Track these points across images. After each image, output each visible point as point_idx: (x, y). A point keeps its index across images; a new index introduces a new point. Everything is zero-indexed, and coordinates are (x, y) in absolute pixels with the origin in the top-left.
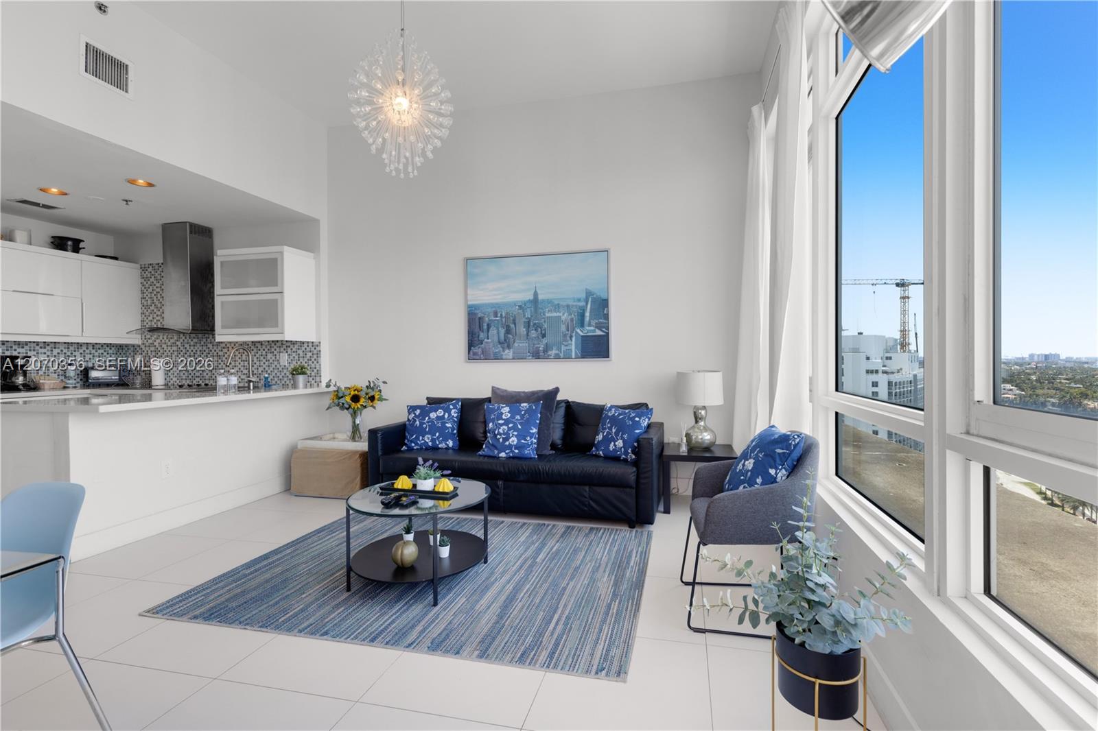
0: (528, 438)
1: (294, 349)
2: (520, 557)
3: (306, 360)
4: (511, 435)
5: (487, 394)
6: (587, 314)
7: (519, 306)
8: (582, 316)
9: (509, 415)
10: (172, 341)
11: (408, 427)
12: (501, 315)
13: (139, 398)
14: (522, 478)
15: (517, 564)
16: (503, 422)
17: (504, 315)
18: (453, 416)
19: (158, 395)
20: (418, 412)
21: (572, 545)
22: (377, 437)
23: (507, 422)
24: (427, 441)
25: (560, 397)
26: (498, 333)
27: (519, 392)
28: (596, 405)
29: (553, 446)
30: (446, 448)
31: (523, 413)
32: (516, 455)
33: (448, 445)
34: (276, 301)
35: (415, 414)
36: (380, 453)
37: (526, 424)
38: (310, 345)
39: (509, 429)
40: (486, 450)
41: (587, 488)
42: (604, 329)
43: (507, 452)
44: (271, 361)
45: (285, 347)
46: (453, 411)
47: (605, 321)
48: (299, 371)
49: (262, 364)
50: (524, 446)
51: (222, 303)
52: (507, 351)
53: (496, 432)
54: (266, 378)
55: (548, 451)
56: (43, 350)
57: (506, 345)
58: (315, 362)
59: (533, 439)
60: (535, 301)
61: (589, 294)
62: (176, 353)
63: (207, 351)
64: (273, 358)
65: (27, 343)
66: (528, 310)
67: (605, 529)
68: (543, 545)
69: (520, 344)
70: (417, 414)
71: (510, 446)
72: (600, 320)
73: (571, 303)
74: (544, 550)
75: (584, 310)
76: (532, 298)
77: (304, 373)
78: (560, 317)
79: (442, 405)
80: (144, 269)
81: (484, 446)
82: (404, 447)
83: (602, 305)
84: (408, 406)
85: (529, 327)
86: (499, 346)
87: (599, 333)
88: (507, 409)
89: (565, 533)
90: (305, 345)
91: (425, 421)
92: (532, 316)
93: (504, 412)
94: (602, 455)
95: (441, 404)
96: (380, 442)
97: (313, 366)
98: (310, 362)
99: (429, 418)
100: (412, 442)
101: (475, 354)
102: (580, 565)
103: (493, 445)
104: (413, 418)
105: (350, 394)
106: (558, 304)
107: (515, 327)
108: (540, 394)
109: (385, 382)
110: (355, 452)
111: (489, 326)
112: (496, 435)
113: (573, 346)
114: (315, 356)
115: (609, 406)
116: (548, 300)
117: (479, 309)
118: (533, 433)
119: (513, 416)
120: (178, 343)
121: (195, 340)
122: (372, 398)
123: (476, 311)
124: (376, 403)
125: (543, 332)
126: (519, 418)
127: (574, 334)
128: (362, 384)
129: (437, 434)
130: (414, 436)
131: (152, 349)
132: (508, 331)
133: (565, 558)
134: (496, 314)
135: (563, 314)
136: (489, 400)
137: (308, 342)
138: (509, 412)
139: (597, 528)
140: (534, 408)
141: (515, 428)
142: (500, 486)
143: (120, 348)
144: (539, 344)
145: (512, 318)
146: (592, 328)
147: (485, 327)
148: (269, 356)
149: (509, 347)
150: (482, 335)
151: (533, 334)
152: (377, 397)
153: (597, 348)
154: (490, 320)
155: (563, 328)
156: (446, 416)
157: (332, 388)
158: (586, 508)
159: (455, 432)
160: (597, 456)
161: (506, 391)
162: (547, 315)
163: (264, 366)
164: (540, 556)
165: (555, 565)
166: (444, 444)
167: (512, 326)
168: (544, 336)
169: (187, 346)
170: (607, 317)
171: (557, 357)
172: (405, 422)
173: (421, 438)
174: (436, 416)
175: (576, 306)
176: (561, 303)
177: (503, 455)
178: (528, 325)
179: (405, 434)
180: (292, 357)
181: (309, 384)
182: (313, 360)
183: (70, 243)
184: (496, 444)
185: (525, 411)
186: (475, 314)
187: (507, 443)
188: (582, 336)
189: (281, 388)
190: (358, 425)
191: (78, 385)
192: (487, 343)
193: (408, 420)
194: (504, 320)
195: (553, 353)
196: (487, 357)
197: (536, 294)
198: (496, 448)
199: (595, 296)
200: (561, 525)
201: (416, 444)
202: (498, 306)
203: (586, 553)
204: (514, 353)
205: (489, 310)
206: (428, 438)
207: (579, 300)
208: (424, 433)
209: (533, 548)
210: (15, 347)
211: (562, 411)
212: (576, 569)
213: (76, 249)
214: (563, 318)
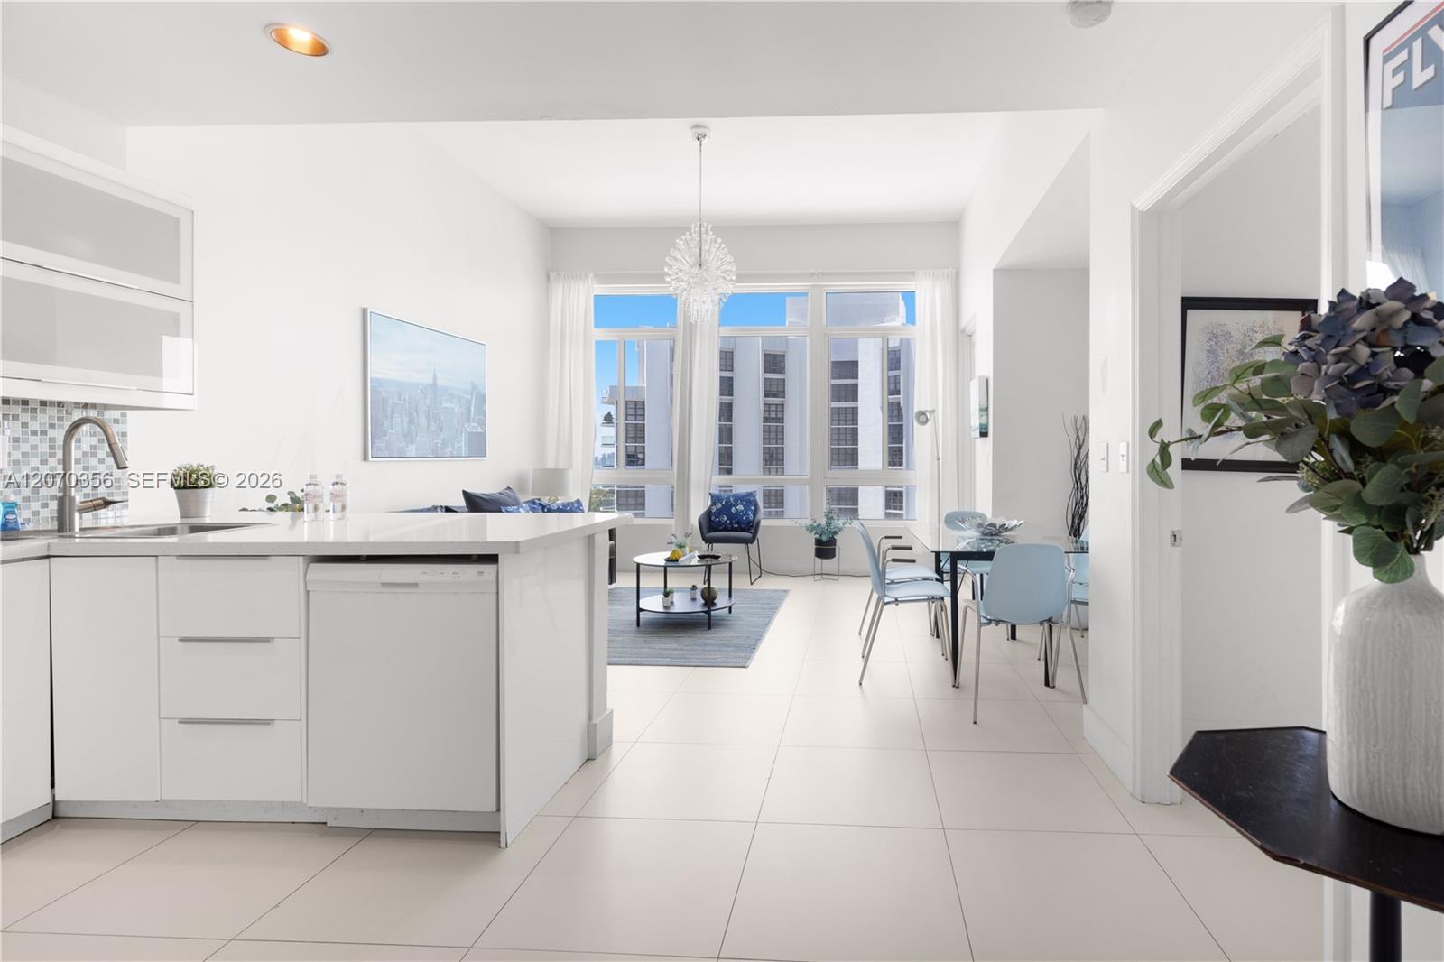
6: (472, 409)
7: (421, 390)
8: (469, 409)
12: (405, 398)
17: (407, 398)
26: (402, 421)
42: (484, 427)
47: (483, 418)
52: (410, 446)
60: (434, 387)
61: (474, 387)
66: (429, 397)
69: (422, 438)
72: (481, 417)
73: (462, 394)
75: (470, 405)
76: (431, 381)
78: (453, 409)
83: (482, 399)
85: (429, 418)
86: (404, 439)
87: (481, 430)
92: (432, 405)
101: (379, 449)
106: (453, 395)
107: (418, 415)
111: (393, 414)
113: (463, 444)
116: (444, 387)
117: (382, 386)
123: (379, 389)
127: (464, 430)
132: (411, 422)
134: (399, 395)
135: (456, 407)
144: (437, 439)
145: (414, 405)
146: (475, 424)
149: (413, 441)
150: (386, 423)
151: (432, 426)
153: (478, 447)
154: (394, 404)
155: (456, 422)
162: (445, 405)
167: (415, 414)
168: (442, 430)
170: (485, 414)
175: (465, 398)
178: (428, 415)
180: (25, 447)
186: (379, 393)
188: (469, 433)
192: (392, 434)
194: (407, 406)
195: (448, 450)
197: (435, 377)
199: (477, 390)
204: (417, 449)
205: (393, 390)
207: (467, 394)
214: (456, 409)
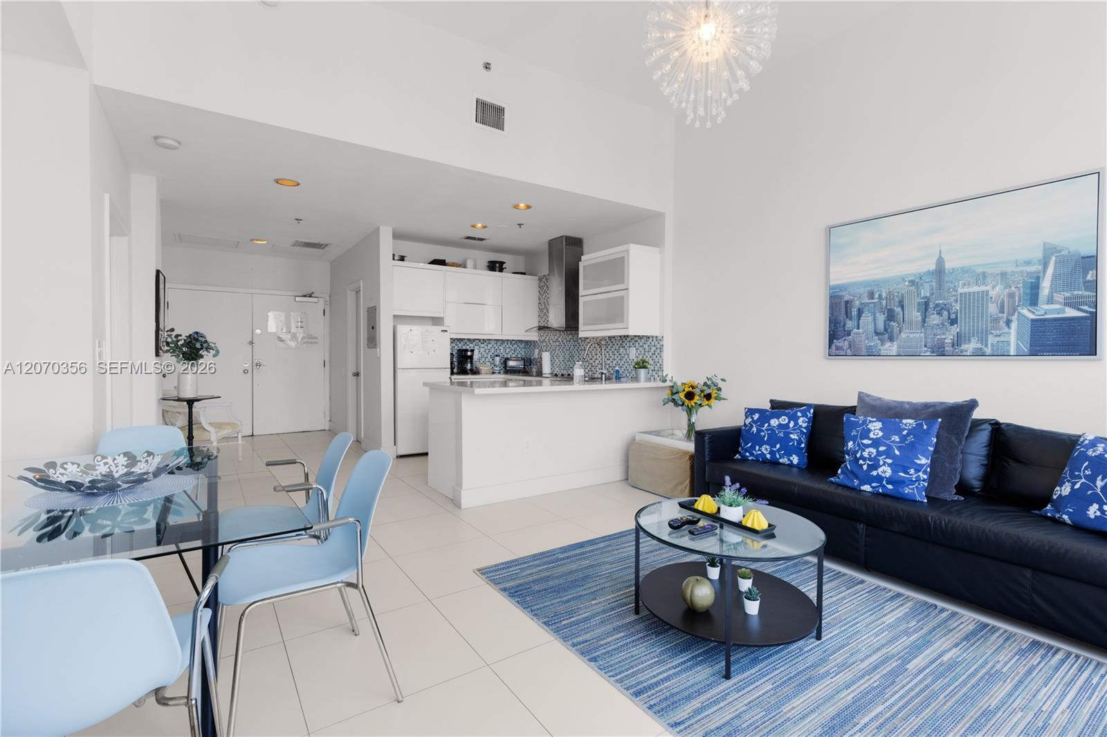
0: (912, 471)
1: (641, 344)
2: (879, 649)
3: (650, 354)
4: (881, 463)
5: (852, 401)
6: (1046, 284)
7: (910, 282)
8: (1035, 287)
9: (881, 434)
10: (556, 337)
11: (744, 433)
13: (535, 383)
14: (896, 528)
15: (871, 660)
16: (870, 442)
17: (884, 295)
18: (801, 426)
19: (546, 382)
20: (756, 416)
21: (986, 663)
22: (704, 441)
23: (876, 443)
24: (765, 452)
25: (977, 414)
26: (875, 319)
27: (903, 402)
28: (1061, 434)
29: (963, 488)
30: (788, 465)
31: (905, 433)
32: (888, 492)
33: (792, 461)
34: (622, 298)
35: (752, 418)
36: (707, 459)
37: (910, 449)
38: (655, 339)
39: (879, 454)
40: (841, 477)
41: (1028, 573)
42: (1086, 308)
43: (874, 485)
44: (623, 355)
45: (633, 341)
46: (801, 419)
47: (1087, 293)
48: (642, 365)
49: (616, 358)
50: (904, 482)
51: (584, 302)
52: (888, 345)
53: (858, 455)
54: (617, 371)
55: (951, 495)
56: (483, 345)
57: (886, 336)
58: (658, 356)
59: (921, 474)
60: (940, 272)
62: (558, 348)
63: (578, 345)
64: (624, 352)
65: (474, 340)
66: (927, 286)
67: (1069, 654)
68: (926, 643)
69: (911, 335)
70: (755, 419)
71: (879, 479)
72: (1076, 293)
73: (1009, 269)
74: (927, 652)
75: (1038, 278)
76: (933, 267)
77: (645, 367)
78: (987, 292)
79: (787, 411)
80: (540, 280)
81: (839, 471)
82: (737, 456)
84: (745, 409)
85: (926, 310)
86: (876, 338)
87: (1071, 313)
88: (879, 425)
89: (973, 633)
90: (651, 340)
91: (764, 429)
92: (932, 294)
93: (873, 428)
94: (1069, 521)
95: (786, 409)
96: (707, 446)
97: (656, 360)
98: (654, 357)
99: (769, 425)
100: (746, 450)
101: (838, 348)
102: (998, 708)
103: (852, 472)
104: (750, 423)
105: (684, 390)
106: (984, 273)
107: (903, 310)
108: (939, 408)
109: (723, 380)
110: (685, 453)
111: (860, 312)
112: (857, 460)
113: (1013, 337)
114: (658, 351)
115: (1091, 437)
116: (962, 269)
117: (846, 290)
118: (922, 466)
119: (887, 435)
120: (560, 339)
121: (570, 336)
122: (708, 397)
123: (840, 294)
124: (713, 401)
125: (953, 316)
126: (898, 440)
127: (1015, 318)
128: (699, 380)
129: (778, 446)
130: (750, 445)
131: (544, 344)
132: (891, 316)
133: (965, 683)
134: (871, 295)
135: (994, 287)
136: (852, 410)
137: (653, 337)
138: (880, 429)
139: (1050, 647)
140: (925, 427)
141: (888, 453)
142: (860, 531)
143: (527, 343)
144: (943, 334)
145: (897, 299)
146: (1057, 306)
147: (854, 312)
148: (622, 349)
149: (891, 339)
150: (849, 324)
151: (934, 319)
152: (714, 395)
153: (1068, 339)
154: (861, 304)
155: (993, 309)
156: (792, 424)
157: (668, 384)
158: (1024, 606)
159: (803, 445)
160: (1059, 523)
161: (880, 399)
162: (960, 290)
163: (617, 359)
164: (915, 662)
165: (943, 689)
166: (786, 460)
167: (898, 310)
168: (953, 322)
169: (565, 341)
170: (1094, 286)
171: (979, 354)
172: (741, 426)
173: (757, 448)
174: (777, 423)
175: (1021, 272)
176: (989, 271)
177: (867, 488)
178: (925, 307)
179: (739, 440)
180: (639, 352)
181: (652, 378)
182: (656, 354)
183: (497, 265)
184: (856, 470)
185: (909, 430)
186: (840, 297)
187: (874, 473)
188: (1033, 321)
189: (630, 381)
190: (693, 423)
191: (502, 371)
192: (856, 334)
193: (745, 424)
194: (884, 302)
195: (970, 346)
196: (855, 352)
197: (940, 262)
198: (857, 478)
199: (1063, 253)
200: (969, 618)
201: (752, 454)
202: (877, 283)
203: (1016, 687)
204: (899, 347)
205: (862, 290)
206: (765, 449)
207: (1028, 263)
208: (761, 444)
209: (906, 641)
210: (468, 343)
211: (984, 436)
212: (987, 714)
213: (501, 270)
214: (993, 293)
